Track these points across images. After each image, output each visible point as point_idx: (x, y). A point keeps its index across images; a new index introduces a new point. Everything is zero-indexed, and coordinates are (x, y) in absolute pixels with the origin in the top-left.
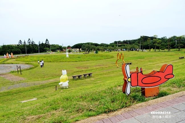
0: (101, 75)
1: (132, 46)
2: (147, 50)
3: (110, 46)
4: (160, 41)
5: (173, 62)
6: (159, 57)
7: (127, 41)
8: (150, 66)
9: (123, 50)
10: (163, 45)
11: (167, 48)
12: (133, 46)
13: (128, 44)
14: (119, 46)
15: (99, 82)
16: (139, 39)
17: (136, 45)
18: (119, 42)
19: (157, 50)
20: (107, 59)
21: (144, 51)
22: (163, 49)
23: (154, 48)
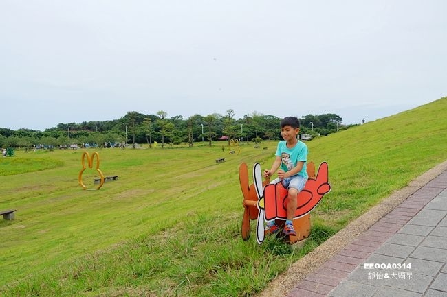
0: (42, 212)
1: (107, 135)
2: (143, 145)
3: (47, 136)
4: (171, 126)
5: (206, 169)
6: (175, 160)
7: (91, 123)
8: (162, 181)
9: (85, 147)
10: (175, 134)
11: (186, 141)
12: (109, 136)
13: (94, 130)
14: (73, 136)
15: (43, 232)
16: (121, 121)
17: (115, 135)
18: (73, 126)
19: (167, 146)
20: (47, 169)
21: (136, 147)
22: (178, 144)
23: (159, 141)
